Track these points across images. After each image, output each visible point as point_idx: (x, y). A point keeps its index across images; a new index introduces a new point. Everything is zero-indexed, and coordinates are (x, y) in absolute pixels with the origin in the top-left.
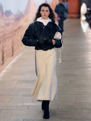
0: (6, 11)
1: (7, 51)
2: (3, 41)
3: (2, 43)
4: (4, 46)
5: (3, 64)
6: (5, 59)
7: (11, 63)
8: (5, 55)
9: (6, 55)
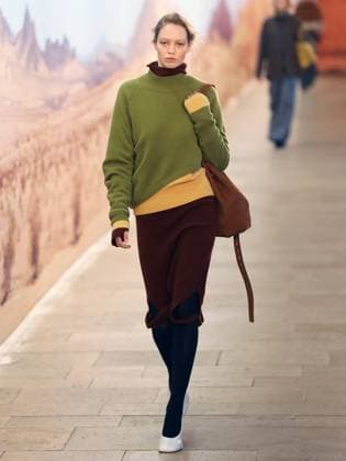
0: (48, 41)
1: (50, 221)
2: (35, 177)
3: (32, 185)
4: (38, 201)
5: (35, 277)
6: (42, 257)
7: (68, 274)
8: (42, 241)
9: (50, 238)
